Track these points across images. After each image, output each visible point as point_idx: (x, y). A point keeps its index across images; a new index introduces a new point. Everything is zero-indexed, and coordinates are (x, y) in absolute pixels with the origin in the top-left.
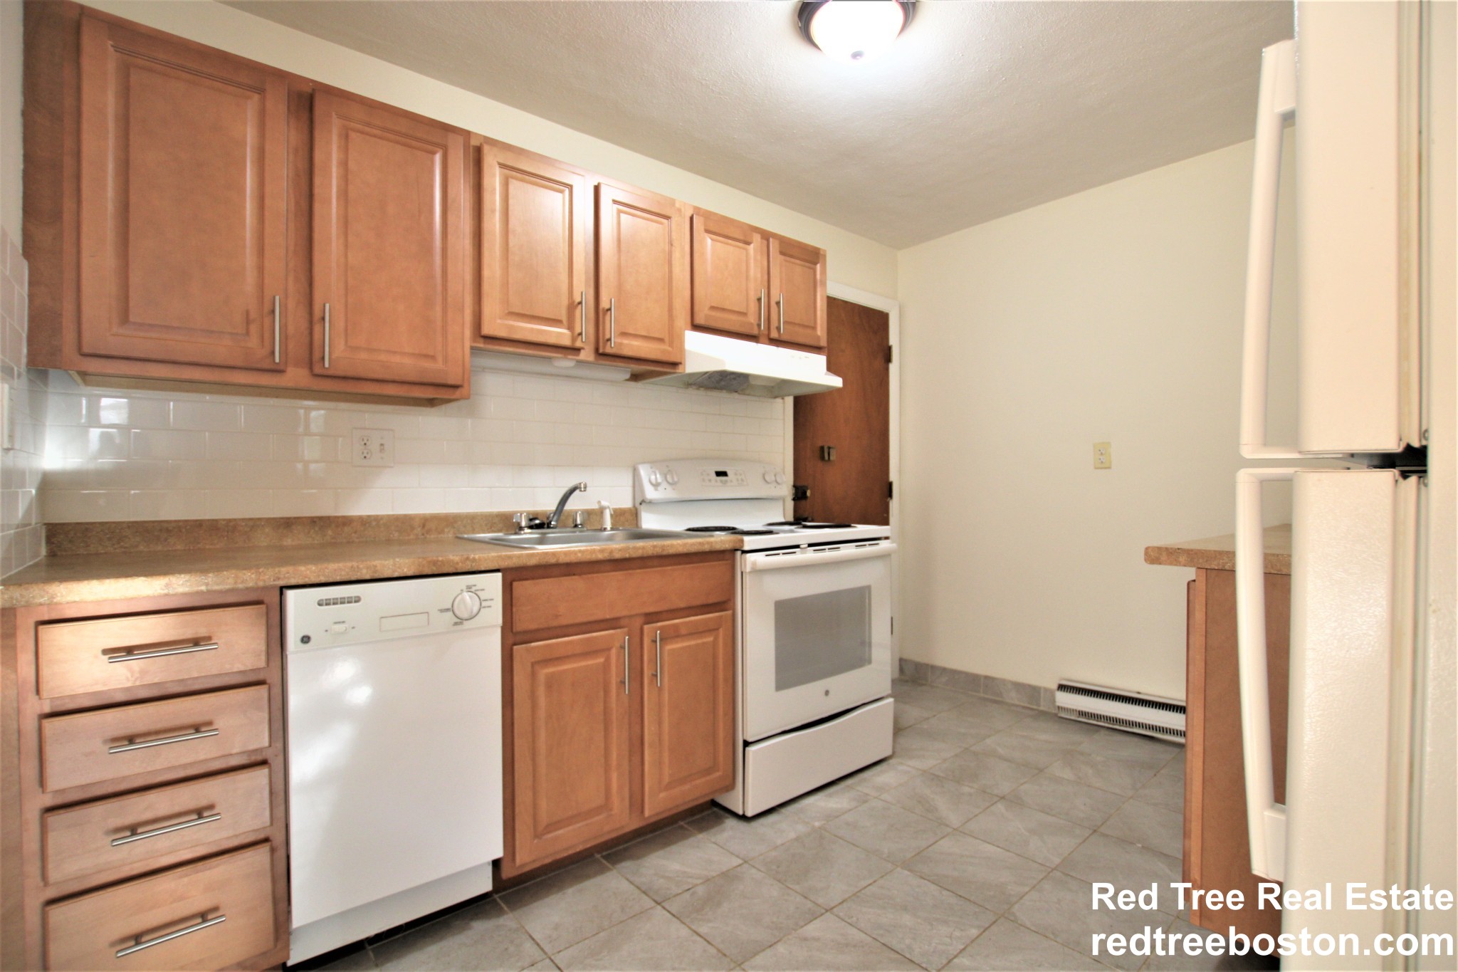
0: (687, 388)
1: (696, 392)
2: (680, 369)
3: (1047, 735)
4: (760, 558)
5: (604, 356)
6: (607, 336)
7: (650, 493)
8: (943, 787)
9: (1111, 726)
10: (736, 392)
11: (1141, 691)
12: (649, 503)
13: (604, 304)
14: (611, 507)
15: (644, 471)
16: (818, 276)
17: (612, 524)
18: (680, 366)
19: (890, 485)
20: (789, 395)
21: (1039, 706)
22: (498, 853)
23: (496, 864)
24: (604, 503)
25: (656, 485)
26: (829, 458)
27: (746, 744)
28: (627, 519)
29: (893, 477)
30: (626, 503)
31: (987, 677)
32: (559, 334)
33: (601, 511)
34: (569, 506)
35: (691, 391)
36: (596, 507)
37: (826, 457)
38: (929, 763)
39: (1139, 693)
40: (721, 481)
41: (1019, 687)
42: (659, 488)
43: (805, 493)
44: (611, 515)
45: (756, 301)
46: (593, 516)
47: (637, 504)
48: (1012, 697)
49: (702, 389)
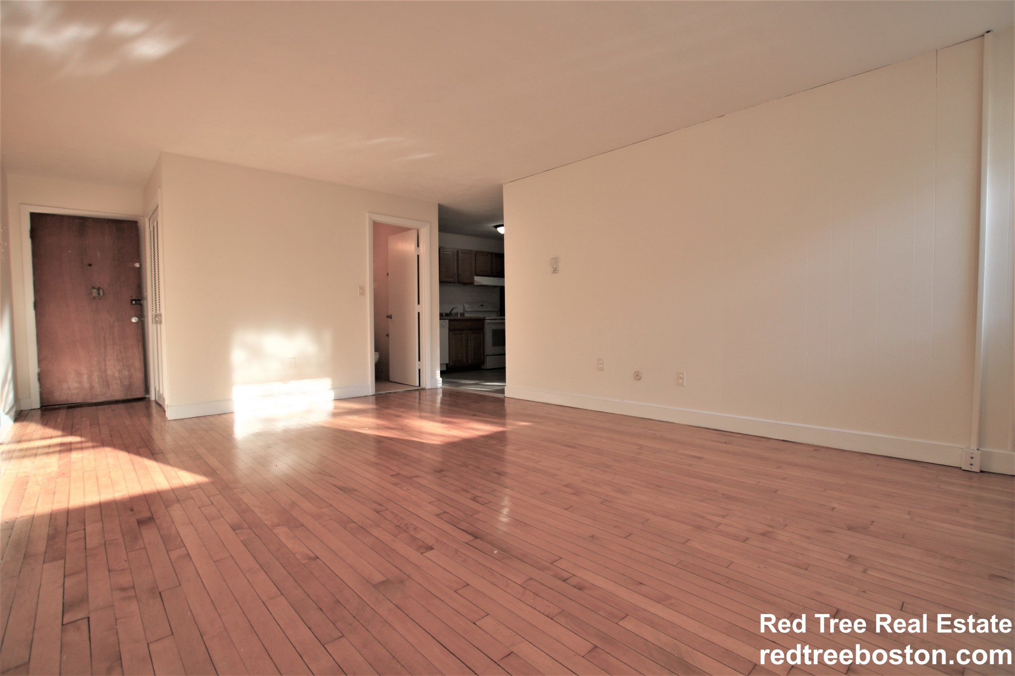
4: (489, 321)
5: (459, 283)
7: (467, 310)
12: (466, 311)
13: (459, 273)
15: (465, 305)
18: (473, 284)
22: (448, 362)
23: (447, 364)
27: (487, 355)
28: (462, 314)
30: (462, 312)
32: (452, 280)
33: (457, 314)
34: (452, 312)
35: (476, 287)
46: (456, 314)
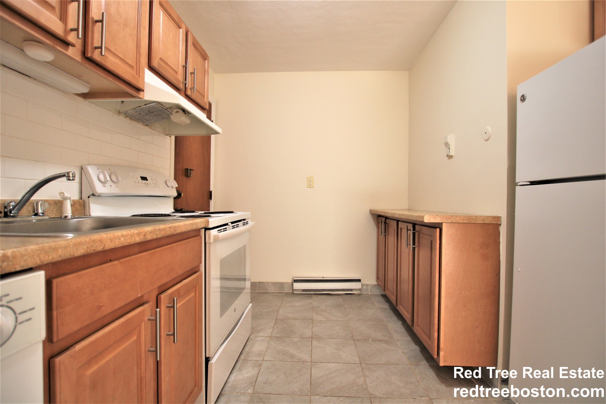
0: (119, 115)
1: (124, 119)
2: (141, 95)
3: (299, 303)
6: (97, 44)
7: (100, 189)
8: (286, 342)
9: (315, 293)
10: (147, 126)
11: (324, 277)
13: (94, 14)
14: (72, 199)
15: (92, 171)
16: (206, 67)
17: (73, 212)
18: (141, 92)
19: (211, 192)
20: (174, 135)
21: (284, 291)
24: (67, 195)
25: (104, 183)
26: (190, 176)
27: (208, 360)
29: (212, 189)
31: (259, 283)
35: (122, 118)
36: (58, 198)
37: (189, 176)
38: (268, 332)
39: (323, 277)
40: (145, 183)
41: (275, 284)
42: (106, 185)
43: (181, 194)
44: (71, 205)
45: (182, 67)
46: (53, 206)
47: (85, 197)
48: (272, 289)
49: (128, 118)
